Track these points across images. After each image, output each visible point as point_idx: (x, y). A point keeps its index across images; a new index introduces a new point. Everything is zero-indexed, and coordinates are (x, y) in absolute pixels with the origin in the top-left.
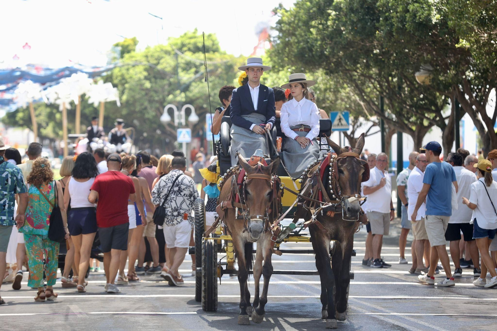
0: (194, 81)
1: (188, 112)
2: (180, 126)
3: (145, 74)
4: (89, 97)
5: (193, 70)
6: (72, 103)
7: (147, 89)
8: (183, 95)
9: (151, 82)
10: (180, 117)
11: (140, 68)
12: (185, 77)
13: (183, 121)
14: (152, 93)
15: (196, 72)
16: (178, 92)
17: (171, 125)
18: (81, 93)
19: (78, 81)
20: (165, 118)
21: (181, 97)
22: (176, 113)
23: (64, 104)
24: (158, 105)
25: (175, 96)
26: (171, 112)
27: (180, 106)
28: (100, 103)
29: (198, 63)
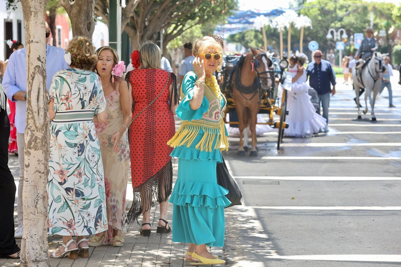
0: (346, 15)
1: (342, 33)
2: (337, 40)
3: (319, 12)
4: (295, 24)
5: (345, 9)
6: (285, 28)
7: (319, 21)
8: (339, 23)
9: (321, 16)
10: (337, 36)
11: (316, 9)
12: (340, 13)
13: (339, 38)
14: (323, 23)
15: (346, 11)
16: (336, 22)
17: (332, 40)
18: (291, 22)
19: (290, 15)
20: (329, 36)
21: (338, 25)
22: (335, 33)
23: (281, 28)
24: (325, 29)
25: (335, 24)
26: (332, 33)
27: (337, 29)
28: (301, 27)
29: (347, 6)
